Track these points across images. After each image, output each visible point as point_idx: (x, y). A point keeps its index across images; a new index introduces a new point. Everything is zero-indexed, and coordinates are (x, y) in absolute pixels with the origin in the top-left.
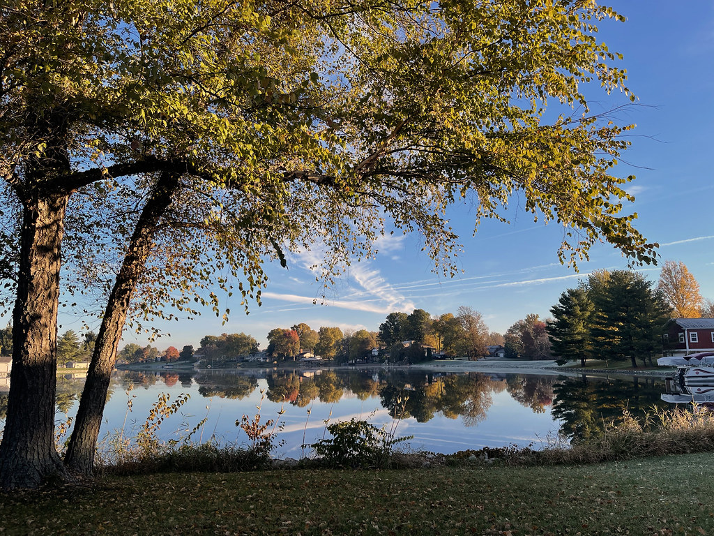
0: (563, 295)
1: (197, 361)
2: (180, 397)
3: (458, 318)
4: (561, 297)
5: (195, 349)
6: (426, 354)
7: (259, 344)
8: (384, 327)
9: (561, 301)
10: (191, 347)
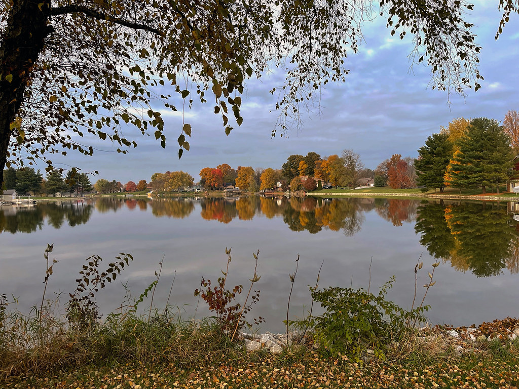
0: (429, 139)
1: (149, 192)
2: (119, 258)
3: (342, 159)
4: (427, 140)
5: (148, 182)
6: (317, 186)
7: (194, 179)
8: (285, 166)
9: (427, 143)
10: (145, 182)
